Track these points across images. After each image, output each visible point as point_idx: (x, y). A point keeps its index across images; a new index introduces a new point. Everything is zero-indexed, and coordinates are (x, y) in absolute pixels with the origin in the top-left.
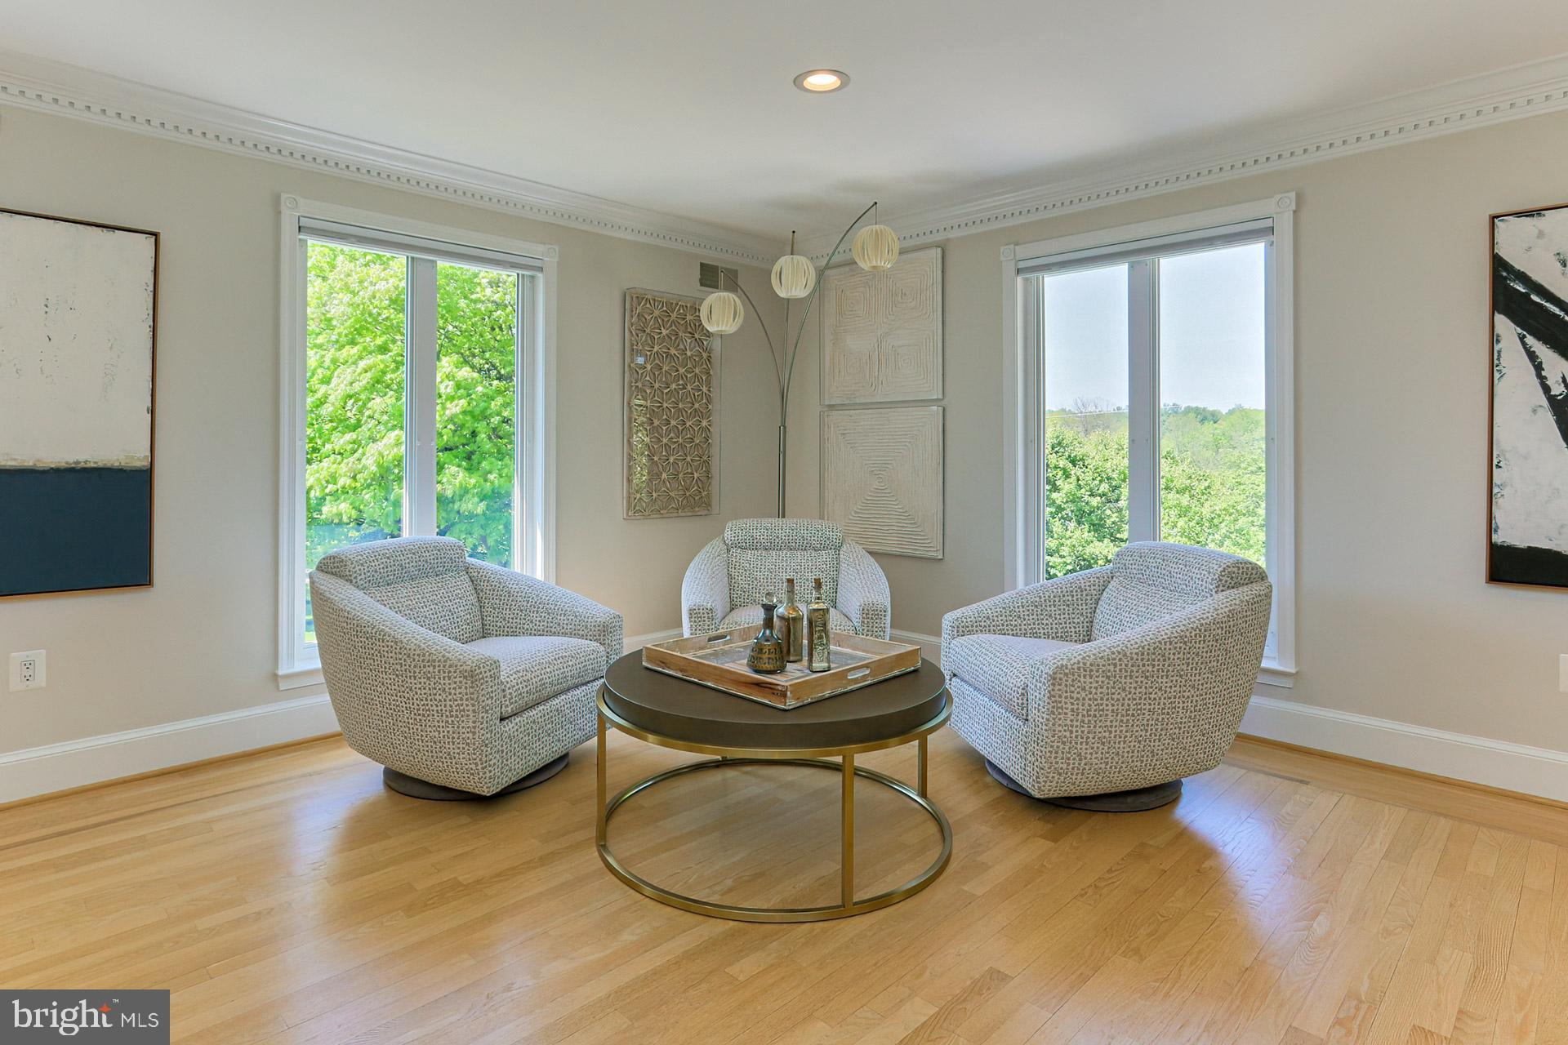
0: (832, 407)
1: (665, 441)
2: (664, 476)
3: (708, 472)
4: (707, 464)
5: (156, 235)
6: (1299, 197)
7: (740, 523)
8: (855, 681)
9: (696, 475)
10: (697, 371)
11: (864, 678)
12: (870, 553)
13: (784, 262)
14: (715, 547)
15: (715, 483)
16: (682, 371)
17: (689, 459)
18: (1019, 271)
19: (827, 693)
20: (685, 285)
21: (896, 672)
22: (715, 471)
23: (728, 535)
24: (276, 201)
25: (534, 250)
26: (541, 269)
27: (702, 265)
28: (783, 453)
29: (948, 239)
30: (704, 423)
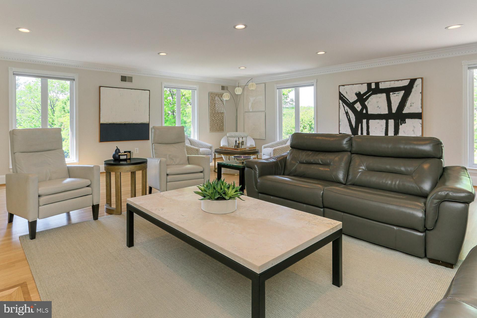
0: (246, 112)
1: (216, 118)
2: (216, 125)
3: (223, 124)
4: (223, 123)
5: (149, 90)
6: (317, 80)
7: (230, 133)
8: (247, 149)
9: (221, 125)
10: (221, 106)
11: (248, 149)
12: (253, 139)
13: (237, 88)
14: (225, 137)
15: (224, 126)
16: (219, 106)
17: (220, 122)
18: (277, 89)
19: (243, 150)
20: (219, 91)
21: (253, 149)
22: (224, 124)
23: (228, 135)
24: (162, 83)
25: (195, 86)
26: (196, 90)
27: (222, 86)
28: (237, 120)
29: (266, 82)
30: (222, 115)
